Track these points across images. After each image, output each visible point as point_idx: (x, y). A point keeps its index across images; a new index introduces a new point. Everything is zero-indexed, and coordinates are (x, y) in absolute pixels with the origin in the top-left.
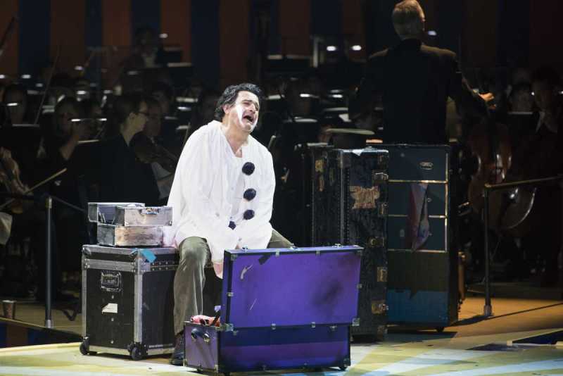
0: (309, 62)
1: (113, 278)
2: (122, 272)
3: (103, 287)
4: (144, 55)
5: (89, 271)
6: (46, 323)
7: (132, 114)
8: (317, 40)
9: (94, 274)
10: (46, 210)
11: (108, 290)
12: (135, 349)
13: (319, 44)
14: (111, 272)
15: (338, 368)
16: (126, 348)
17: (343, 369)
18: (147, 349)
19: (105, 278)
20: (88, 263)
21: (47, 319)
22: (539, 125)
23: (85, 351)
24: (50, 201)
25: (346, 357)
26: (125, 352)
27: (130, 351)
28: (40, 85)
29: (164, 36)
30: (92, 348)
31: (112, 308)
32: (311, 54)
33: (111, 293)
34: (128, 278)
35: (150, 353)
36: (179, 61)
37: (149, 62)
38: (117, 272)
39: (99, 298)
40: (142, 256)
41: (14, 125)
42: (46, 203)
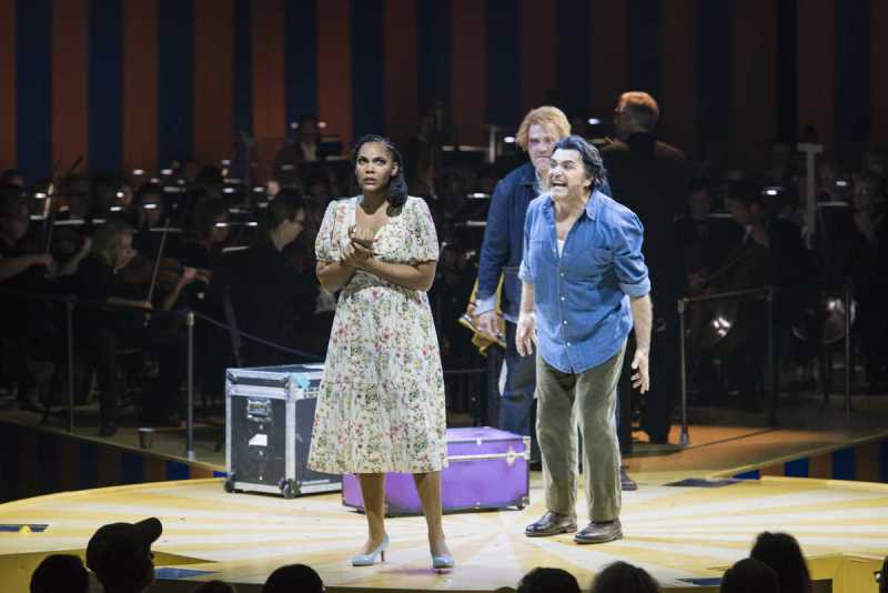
0: (484, 155)
1: (262, 407)
2: (272, 400)
3: (250, 416)
4: (304, 146)
5: (234, 397)
6: (187, 456)
7: (286, 221)
8: (494, 130)
9: (240, 402)
10: (185, 327)
11: (256, 419)
12: (287, 487)
13: (497, 134)
14: (259, 399)
15: (515, 508)
16: (276, 484)
17: (521, 508)
18: (300, 485)
19: (252, 406)
20: (232, 390)
21: (188, 449)
22: (745, 238)
23: (230, 488)
24: (192, 316)
25: (524, 495)
26: (276, 490)
27: (282, 488)
28: (181, 182)
29: (322, 125)
30: (238, 485)
31: (260, 440)
32: (488, 145)
33: (258, 424)
34: (279, 406)
35: (303, 490)
36: (339, 154)
37: (310, 154)
38: (265, 400)
39: (245, 428)
40: (296, 381)
41: (152, 230)
42: (186, 319)
